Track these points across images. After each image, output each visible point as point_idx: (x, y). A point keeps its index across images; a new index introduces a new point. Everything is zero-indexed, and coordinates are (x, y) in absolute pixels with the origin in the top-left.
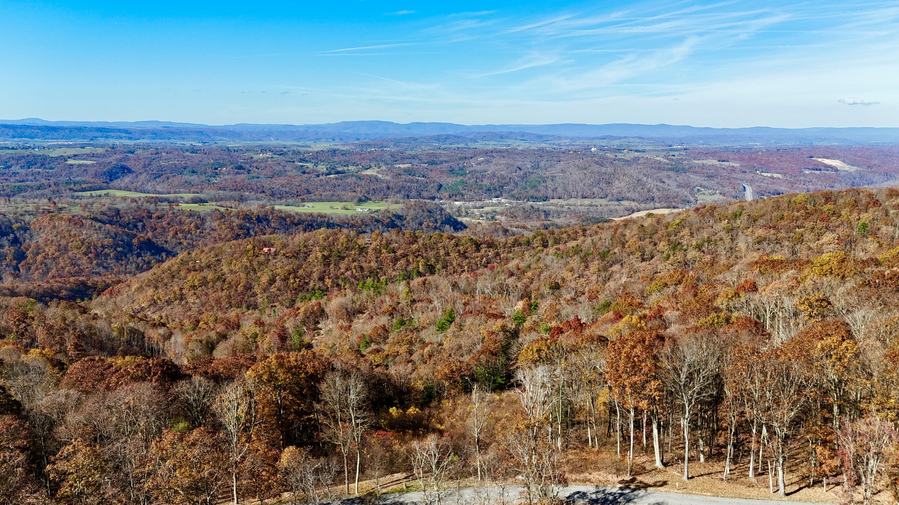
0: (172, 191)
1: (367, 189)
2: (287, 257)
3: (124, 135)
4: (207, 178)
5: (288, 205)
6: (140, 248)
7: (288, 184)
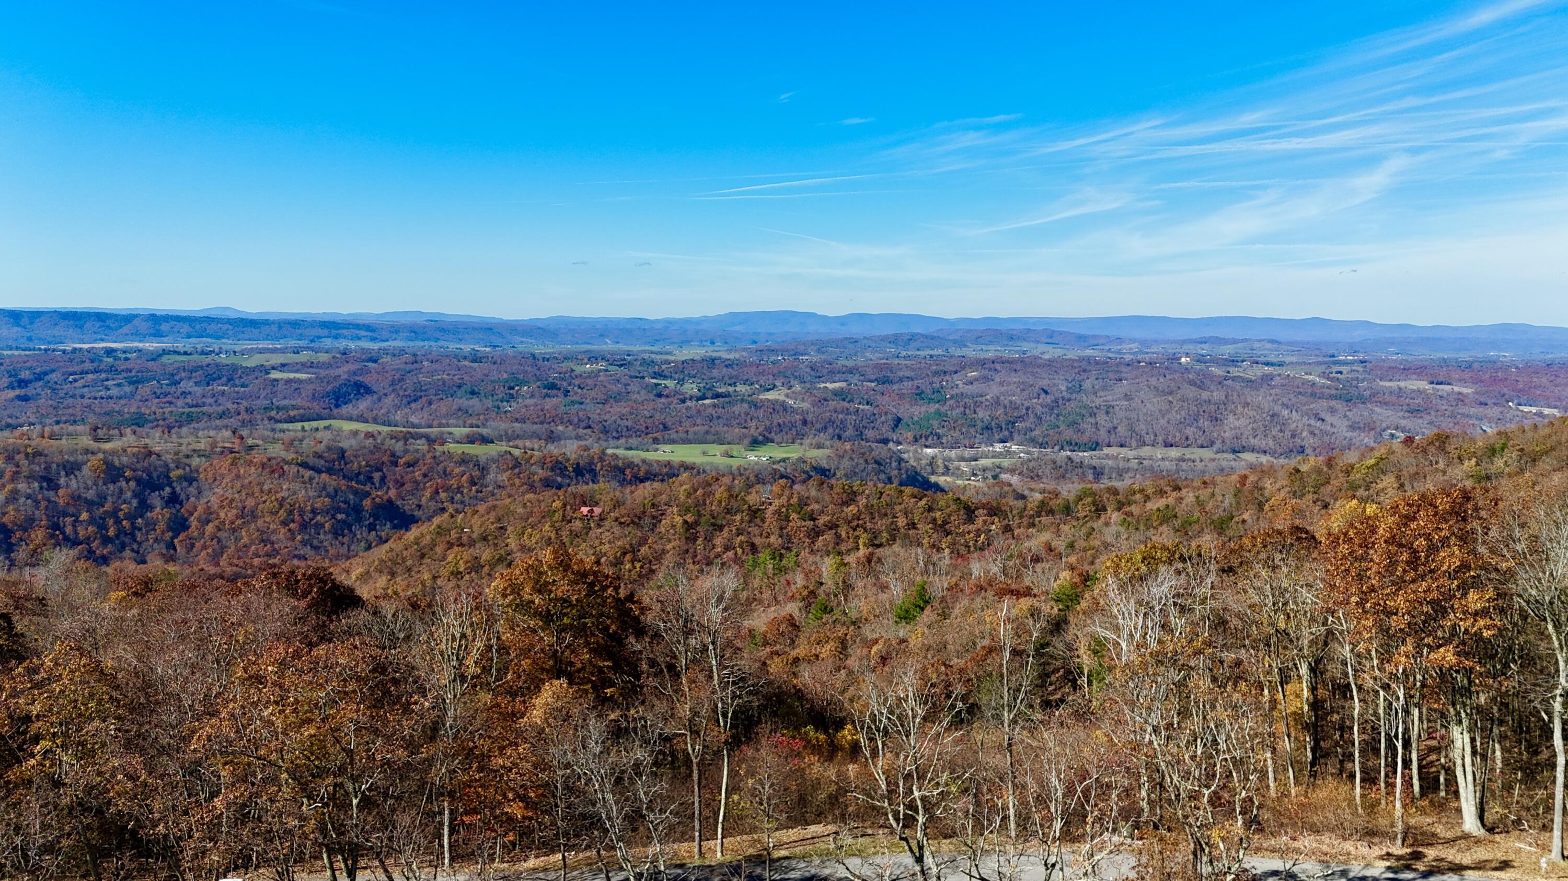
0: (435, 423)
1: (768, 423)
2: (621, 523)
3: (363, 333)
4: (496, 404)
5: (631, 449)
6: (376, 516)
7: (631, 414)
